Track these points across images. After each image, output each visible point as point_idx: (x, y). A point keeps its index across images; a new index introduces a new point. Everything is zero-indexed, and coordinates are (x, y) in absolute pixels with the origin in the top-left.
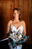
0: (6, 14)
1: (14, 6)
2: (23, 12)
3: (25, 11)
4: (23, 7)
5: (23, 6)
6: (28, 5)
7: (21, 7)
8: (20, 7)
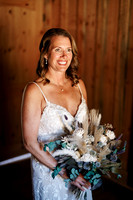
0: (24, 51)
1: (60, 19)
2: (97, 46)
3: (103, 42)
4: (97, 28)
5: (97, 21)
6: (120, 18)
7: (87, 24)
8: (84, 23)
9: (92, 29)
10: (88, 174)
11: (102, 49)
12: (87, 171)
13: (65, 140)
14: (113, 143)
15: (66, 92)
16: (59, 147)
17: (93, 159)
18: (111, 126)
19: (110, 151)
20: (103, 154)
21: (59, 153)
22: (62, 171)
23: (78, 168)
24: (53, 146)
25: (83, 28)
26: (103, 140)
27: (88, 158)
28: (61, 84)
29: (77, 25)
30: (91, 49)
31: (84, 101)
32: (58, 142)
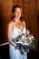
0: (8, 12)
1: (18, 2)
7: (26, 4)
9: (28, 5)
10: (26, 49)
11: (31, 11)
12: (26, 48)
13: (19, 39)
14: (33, 40)
15: (20, 24)
16: (18, 41)
17: (27, 44)
18: (33, 35)
19: (32, 42)
20: (30, 43)
21: (17, 42)
22: (18, 48)
23: (23, 47)
24: (16, 40)
25: (25, 5)
26: (30, 39)
27: (26, 44)
28: (18, 22)
29: (23, 4)
30: (27, 11)
31: (25, 27)
32: (17, 39)
